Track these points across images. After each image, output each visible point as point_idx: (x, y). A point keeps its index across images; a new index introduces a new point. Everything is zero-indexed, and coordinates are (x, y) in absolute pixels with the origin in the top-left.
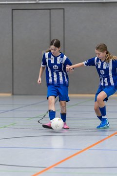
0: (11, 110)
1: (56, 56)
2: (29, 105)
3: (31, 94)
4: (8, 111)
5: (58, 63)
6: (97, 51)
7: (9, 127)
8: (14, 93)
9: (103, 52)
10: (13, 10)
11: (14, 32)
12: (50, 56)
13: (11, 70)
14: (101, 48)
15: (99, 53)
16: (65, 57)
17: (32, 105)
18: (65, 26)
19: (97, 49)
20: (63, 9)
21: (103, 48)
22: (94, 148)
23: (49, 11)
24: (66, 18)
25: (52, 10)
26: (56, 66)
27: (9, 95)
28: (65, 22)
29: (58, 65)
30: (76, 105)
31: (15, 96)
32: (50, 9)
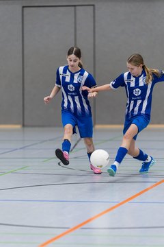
0: (21, 148)
1: (73, 72)
2: (46, 141)
3: (49, 126)
4: (17, 149)
5: (75, 81)
6: (129, 65)
7: (18, 171)
8: (25, 123)
9: (138, 65)
10: (23, 7)
11: (25, 39)
12: (65, 71)
13: (21, 91)
14: (135, 61)
15: (133, 67)
16: (86, 74)
17: (50, 140)
18: (96, 30)
19: (130, 61)
20: (93, 5)
21: (138, 60)
22: (136, 200)
23: (73, 8)
24: (96, 18)
25: (77, 7)
26: (71, 86)
27: (19, 127)
28: (96, 24)
29: (74, 84)
30: (110, 140)
31: (26, 129)
32: (75, 6)
